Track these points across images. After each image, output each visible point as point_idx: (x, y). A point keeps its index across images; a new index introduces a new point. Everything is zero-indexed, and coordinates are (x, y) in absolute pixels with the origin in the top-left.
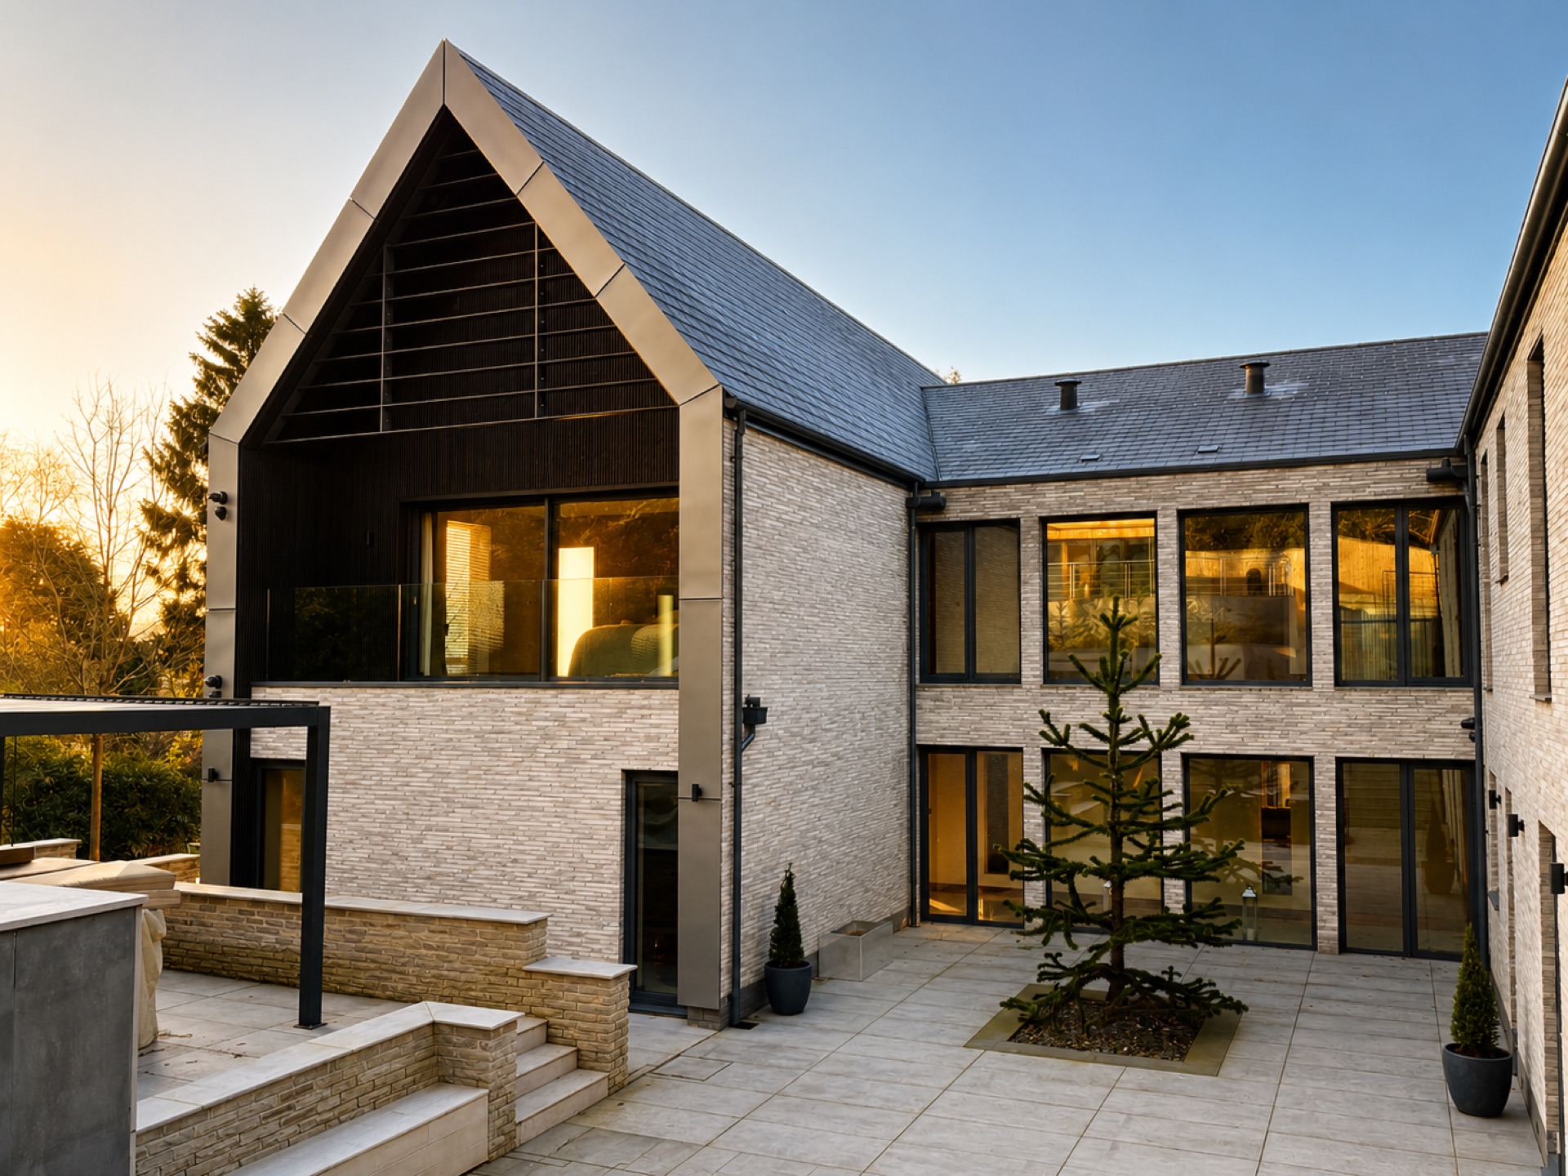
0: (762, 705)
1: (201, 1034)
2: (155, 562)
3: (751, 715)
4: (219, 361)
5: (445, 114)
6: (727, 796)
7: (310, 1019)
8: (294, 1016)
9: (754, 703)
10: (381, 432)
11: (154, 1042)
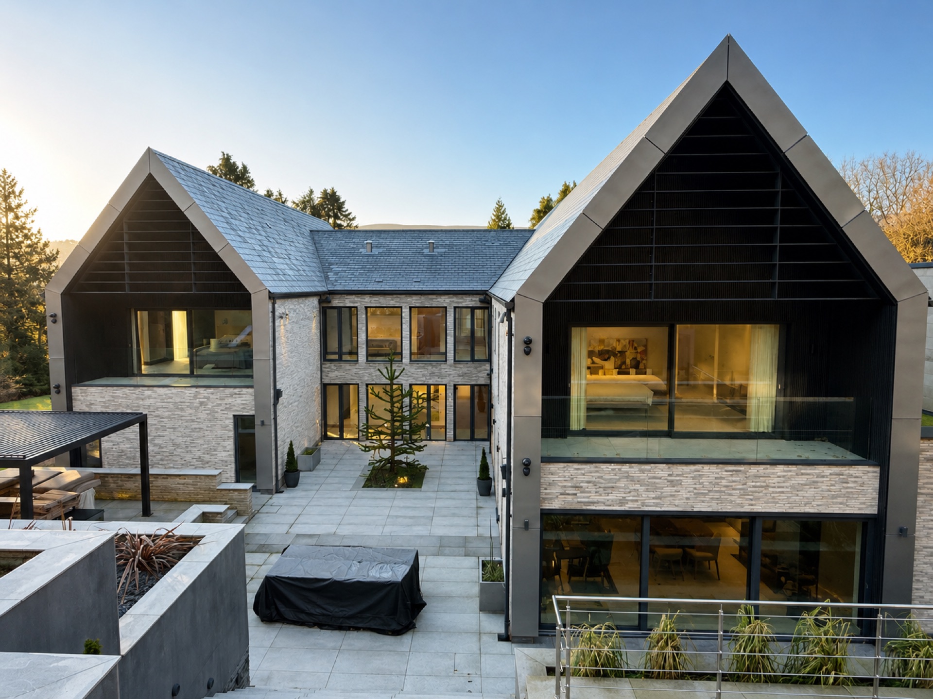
10: (127, 292)
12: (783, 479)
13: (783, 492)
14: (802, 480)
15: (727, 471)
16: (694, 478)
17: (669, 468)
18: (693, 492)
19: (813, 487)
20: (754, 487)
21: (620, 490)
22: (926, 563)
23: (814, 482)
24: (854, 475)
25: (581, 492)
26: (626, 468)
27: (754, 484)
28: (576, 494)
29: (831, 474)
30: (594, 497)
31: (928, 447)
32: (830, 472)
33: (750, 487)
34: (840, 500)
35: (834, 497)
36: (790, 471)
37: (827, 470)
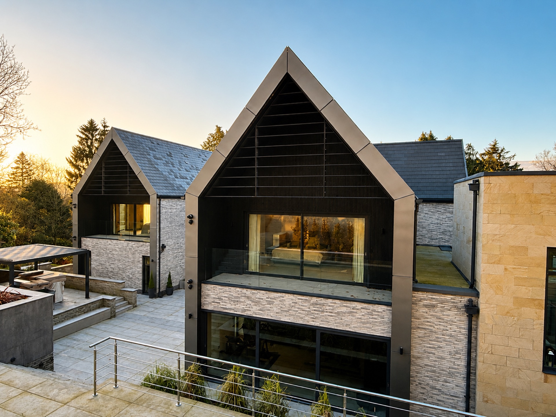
0: (165, 245)
1: (70, 300)
2: (70, 185)
3: (164, 247)
4: (84, 136)
5: (112, 139)
6: (158, 261)
7: (87, 297)
8: (85, 296)
9: (163, 245)
10: (102, 194)
11: (63, 300)
12: (332, 308)
13: (331, 316)
14: (344, 309)
15: (299, 299)
16: (280, 301)
17: (266, 293)
18: (280, 309)
19: (350, 315)
20: (315, 310)
21: (241, 303)
22: (428, 376)
23: (351, 312)
24: (376, 310)
25: (222, 302)
26: (244, 291)
27: (314, 309)
28: (219, 303)
29: (362, 308)
30: (229, 306)
31: (427, 298)
32: (361, 306)
33: (313, 310)
34: (368, 325)
35: (364, 323)
36: (335, 303)
37: (359, 305)
